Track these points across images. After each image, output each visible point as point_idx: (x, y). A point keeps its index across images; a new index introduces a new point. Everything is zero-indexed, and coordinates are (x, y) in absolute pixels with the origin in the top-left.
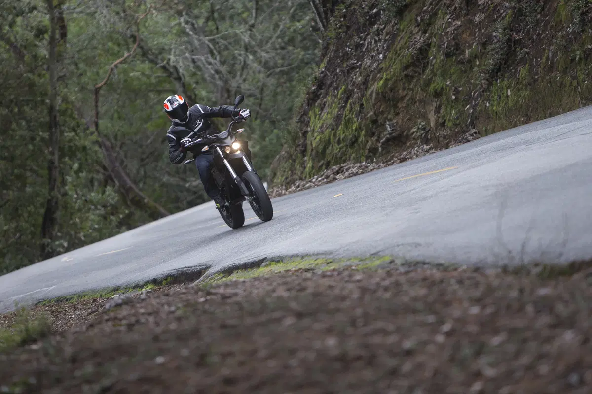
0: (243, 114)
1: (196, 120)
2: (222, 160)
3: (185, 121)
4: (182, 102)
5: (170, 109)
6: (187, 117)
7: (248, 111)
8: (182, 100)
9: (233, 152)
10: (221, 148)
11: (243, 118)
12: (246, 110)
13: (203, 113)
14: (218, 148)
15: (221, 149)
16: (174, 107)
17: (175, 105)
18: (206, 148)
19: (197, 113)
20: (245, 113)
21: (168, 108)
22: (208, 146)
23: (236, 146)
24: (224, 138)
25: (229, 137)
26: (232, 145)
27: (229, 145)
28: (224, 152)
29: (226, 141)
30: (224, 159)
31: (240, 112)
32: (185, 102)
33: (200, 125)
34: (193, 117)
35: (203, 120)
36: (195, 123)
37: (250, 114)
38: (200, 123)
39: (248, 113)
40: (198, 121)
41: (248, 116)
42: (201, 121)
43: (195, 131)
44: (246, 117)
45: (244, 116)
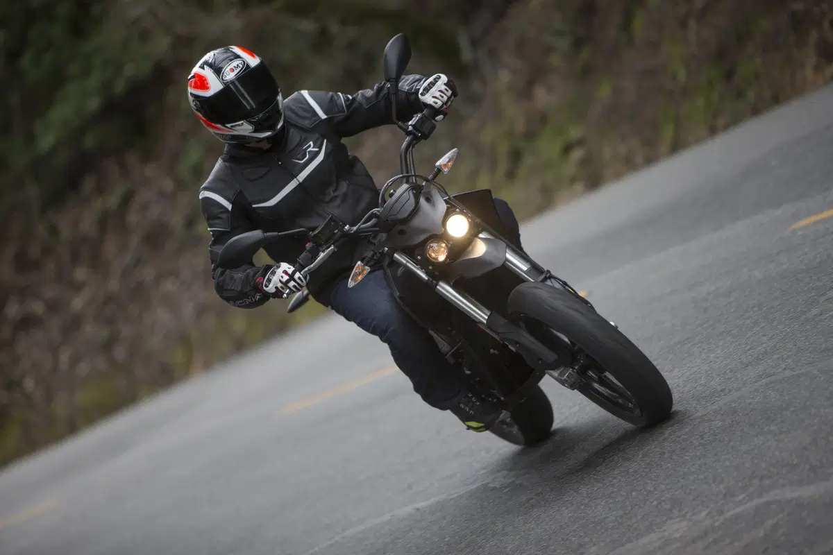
0: (428, 99)
1: (303, 142)
2: (430, 288)
4: (254, 61)
5: (216, 86)
7: (444, 78)
8: (253, 56)
9: (459, 250)
10: (412, 251)
11: (435, 111)
12: (436, 81)
13: (323, 116)
15: (411, 257)
17: (232, 68)
18: (360, 270)
19: (305, 118)
21: (205, 87)
22: (362, 261)
23: (458, 226)
24: (406, 215)
25: (422, 201)
26: (445, 229)
27: (434, 233)
28: (426, 263)
29: (417, 222)
30: (437, 284)
31: (419, 89)
32: (261, 62)
33: (314, 157)
34: (292, 130)
35: (325, 141)
36: (299, 151)
37: (450, 93)
38: (317, 154)
39: (443, 87)
40: (310, 146)
41: (449, 103)
42: (320, 148)
43: (301, 181)
44: (442, 106)
45: (436, 103)
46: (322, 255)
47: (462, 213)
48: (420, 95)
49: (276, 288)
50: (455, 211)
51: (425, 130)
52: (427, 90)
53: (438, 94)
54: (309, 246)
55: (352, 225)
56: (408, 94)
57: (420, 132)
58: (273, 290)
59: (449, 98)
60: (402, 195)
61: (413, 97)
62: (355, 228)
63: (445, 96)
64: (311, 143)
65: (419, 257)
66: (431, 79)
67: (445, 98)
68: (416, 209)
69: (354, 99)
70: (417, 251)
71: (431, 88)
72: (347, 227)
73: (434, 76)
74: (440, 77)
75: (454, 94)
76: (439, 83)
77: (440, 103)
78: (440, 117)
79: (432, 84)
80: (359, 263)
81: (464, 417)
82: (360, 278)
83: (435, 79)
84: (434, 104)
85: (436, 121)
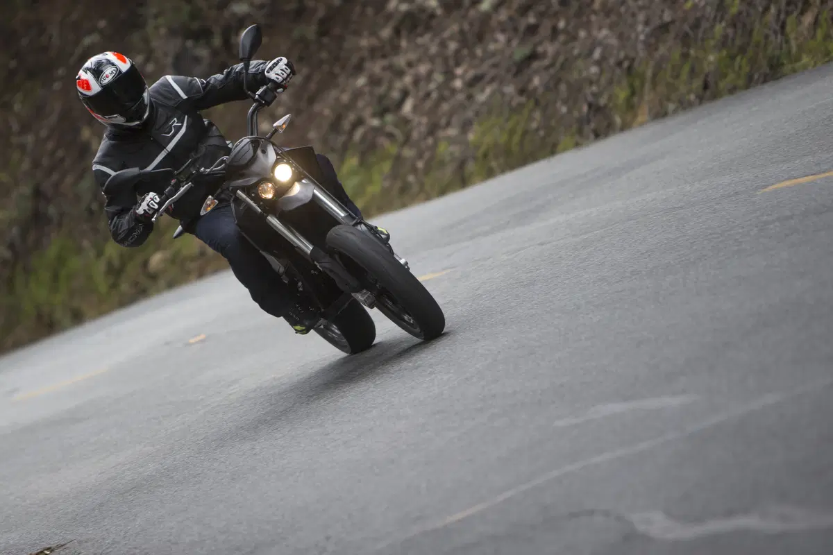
0: (272, 75)
1: (169, 119)
2: (262, 218)
3: (140, 118)
4: (125, 67)
5: (96, 88)
6: (142, 107)
7: (285, 60)
8: (125, 62)
9: (281, 190)
10: (248, 190)
11: (277, 85)
12: (278, 62)
13: (184, 97)
14: (239, 192)
15: (249, 195)
16: (106, 81)
17: (108, 74)
18: (210, 202)
19: (169, 99)
20: (277, 69)
21: (89, 88)
22: (212, 196)
23: (284, 173)
24: (246, 162)
25: (259, 152)
26: (273, 174)
27: (265, 176)
28: (258, 199)
29: (255, 168)
30: (267, 216)
31: (265, 70)
32: (132, 66)
33: (179, 132)
34: (160, 110)
35: (186, 117)
36: (166, 126)
37: (289, 71)
38: (180, 128)
39: (284, 67)
40: (174, 121)
41: (288, 79)
42: (183, 123)
43: (169, 150)
44: (283, 81)
45: (278, 79)
46: (182, 189)
47: (288, 163)
48: (266, 73)
49: (144, 210)
50: (283, 161)
51: (268, 98)
52: (271, 69)
53: (280, 72)
54: (173, 182)
55: (206, 168)
56: (255, 74)
57: (265, 101)
58: (142, 212)
59: (288, 75)
60: (245, 145)
61: (259, 77)
62: (208, 170)
63: (285, 74)
64: (175, 119)
65: (253, 195)
66: (275, 61)
67: (285, 75)
68: (254, 159)
69: (208, 83)
70: (251, 190)
71: (274, 67)
72: (202, 169)
73: (277, 59)
74: (281, 59)
75: (293, 72)
76: (281, 63)
77: (281, 79)
78: (280, 90)
79: (276, 64)
80: (210, 197)
81: (293, 323)
82: (209, 209)
83: (278, 61)
84: (276, 79)
85: (277, 93)
